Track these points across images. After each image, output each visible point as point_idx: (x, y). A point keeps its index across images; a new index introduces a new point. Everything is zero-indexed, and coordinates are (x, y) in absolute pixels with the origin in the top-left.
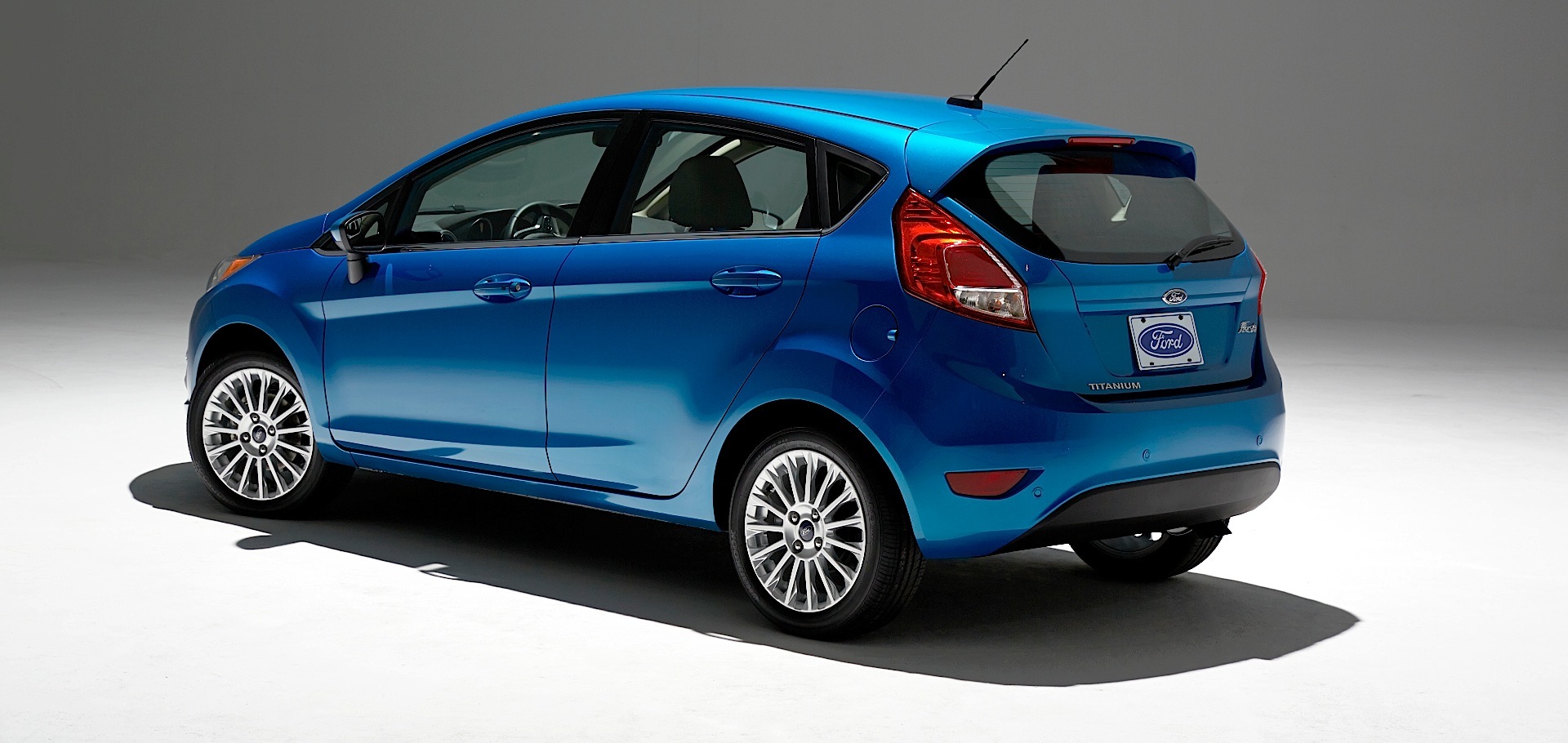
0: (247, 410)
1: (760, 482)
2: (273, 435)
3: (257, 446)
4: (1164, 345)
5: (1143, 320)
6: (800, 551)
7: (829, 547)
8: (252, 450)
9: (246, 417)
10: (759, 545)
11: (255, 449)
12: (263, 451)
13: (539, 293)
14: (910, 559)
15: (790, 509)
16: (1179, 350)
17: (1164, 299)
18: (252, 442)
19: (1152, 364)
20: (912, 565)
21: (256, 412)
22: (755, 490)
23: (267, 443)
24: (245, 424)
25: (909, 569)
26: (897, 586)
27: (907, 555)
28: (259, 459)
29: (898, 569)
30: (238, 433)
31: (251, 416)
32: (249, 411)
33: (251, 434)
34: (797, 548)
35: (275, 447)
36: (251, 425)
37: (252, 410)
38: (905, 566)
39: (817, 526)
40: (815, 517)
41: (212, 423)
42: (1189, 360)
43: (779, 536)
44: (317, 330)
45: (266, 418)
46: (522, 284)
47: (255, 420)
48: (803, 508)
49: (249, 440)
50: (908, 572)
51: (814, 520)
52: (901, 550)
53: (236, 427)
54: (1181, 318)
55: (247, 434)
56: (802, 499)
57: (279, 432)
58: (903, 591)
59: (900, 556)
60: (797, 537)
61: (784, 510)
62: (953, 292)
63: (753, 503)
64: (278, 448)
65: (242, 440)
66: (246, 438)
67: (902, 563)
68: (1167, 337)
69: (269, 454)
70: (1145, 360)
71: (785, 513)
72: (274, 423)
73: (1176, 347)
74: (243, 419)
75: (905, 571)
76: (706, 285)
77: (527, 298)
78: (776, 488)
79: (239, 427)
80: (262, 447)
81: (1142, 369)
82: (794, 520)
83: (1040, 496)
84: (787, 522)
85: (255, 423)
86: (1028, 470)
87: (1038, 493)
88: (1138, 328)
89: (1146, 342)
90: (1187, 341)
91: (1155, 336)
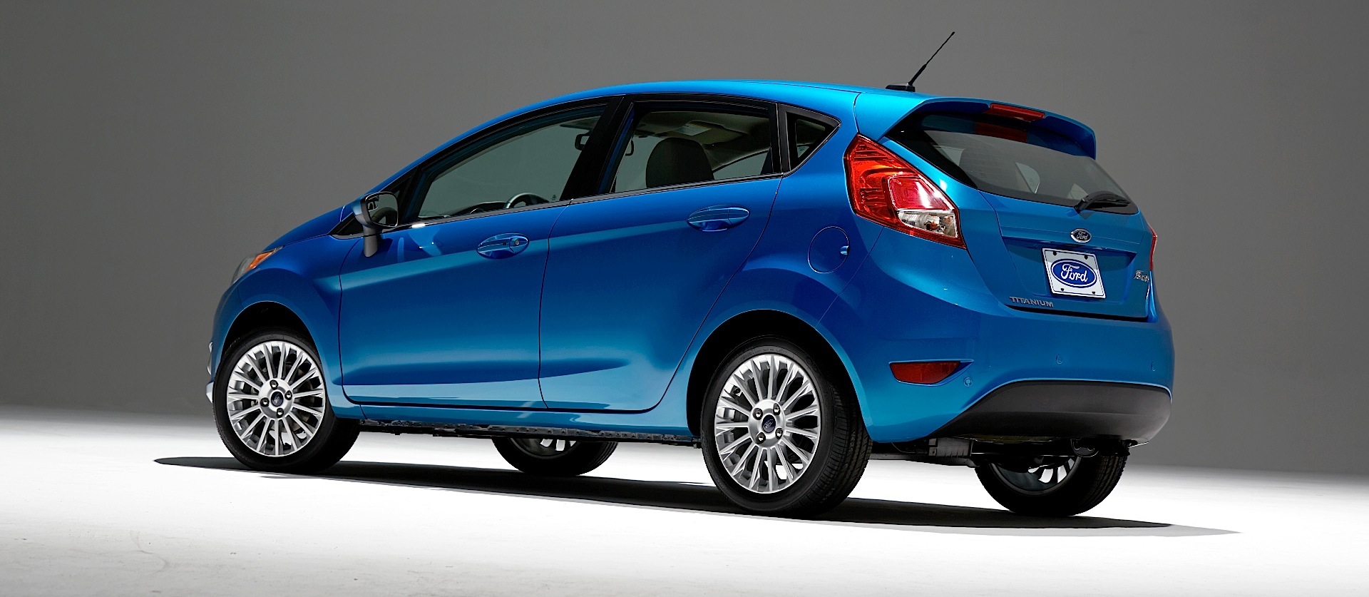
0: (267, 378)
1: (728, 387)
2: (289, 399)
3: (275, 409)
4: (1072, 276)
5: (1056, 253)
6: (762, 441)
7: (788, 435)
8: (271, 413)
9: (266, 384)
10: (726, 441)
11: (274, 412)
12: (280, 414)
13: (537, 246)
14: (859, 443)
15: (755, 406)
16: (1084, 283)
17: (1072, 236)
18: (271, 406)
19: (1062, 289)
20: (860, 448)
21: (275, 379)
22: (724, 394)
23: (283, 407)
24: (265, 390)
25: (857, 450)
26: (847, 465)
27: (856, 438)
28: (277, 421)
29: (848, 450)
30: (258, 398)
31: (271, 383)
32: (269, 379)
33: (270, 399)
34: (761, 439)
35: (291, 409)
36: (270, 391)
37: (271, 378)
38: (854, 448)
39: (778, 418)
40: (776, 411)
41: (235, 391)
42: (1094, 293)
43: (744, 431)
44: (334, 301)
45: (284, 384)
46: (520, 240)
47: (274, 386)
48: (766, 404)
49: (267, 405)
50: (856, 454)
51: (775, 414)
52: (851, 433)
53: (257, 392)
54: (1086, 257)
55: (266, 399)
56: (765, 396)
57: (295, 396)
58: (852, 471)
59: (850, 437)
60: (760, 430)
61: (749, 407)
62: (897, 213)
63: (722, 406)
64: (295, 410)
65: (262, 405)
66: (265, 403)
67: (852, 445)
68: (1074, 271)
69: (286, 416)
70: (1056, 286)
71: (750, 410)
72: (291, 388)
73: (1082, 280)
74: (263, 386)
75: (854, 453)
76: (683, 224)
77: (525, 251)
78: (743, 390)
79: (260, 394)
80: (280, 410)
81: (1054, 292)
82: (758, 416)
83: (970, 384)
84: (752, 418)
85: (274, 389)
86: (959, 362)
87: (968, 381)
88: (1050, 259)
89: (1057, 271)
90: (1091, 278)
91: (1065, 268)
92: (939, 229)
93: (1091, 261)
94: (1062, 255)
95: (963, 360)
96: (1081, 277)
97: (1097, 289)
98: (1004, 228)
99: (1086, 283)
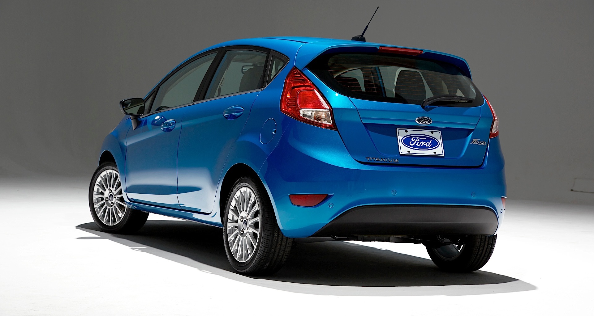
0: (107, 188)
1: (233, 204)
2: (115, 198)
3: (110, 202)
4: (419, 144)
5: (406, 131)
7: (250, 232)
8: (108, 204)
9: (107, 190)
10: (231, 233)
11: (110, 204)
12: (112, 205)
15: (241, 215)
16: (428, 147)
17: (416, 121)
19: (409, 152)
22: (231, 207)
23: (113, 201)
24: (107, 194)
28: (111, 208)
30: (105, 197)
31: (109, 190)
33: (109, 197)
34: (242, 233)
35: (116, 203)
37: (109, 188)
39: (248, 222)
40: (247, 218)
41: (97, 193)
42: (435, 153)
43: (237, 228)
44: (125, 151)
45: (113, 191)
46: (173, 122)
48: (244, 214)
49: (108, 200)
50: (279, 243)
51: (247, 220)
54: (432, 133)
55: (107, 198)
56: (244, 210)
57: (117, 196)
60: (242, 228)
61: (239, 216)
62: (299, 111)
63: (230, 214)
65: (106, 200)
66: (107, 199)
68: (421, 141)
69: (114, 206)
70: (404, 149)
71: (239, 218)
72: (115, 193)
73: (427, 146)
74: (106, 191)
76: (222, 116)
77: (174, 129)
78: (237, 206)
79: (105, 195)
80: (112, 203)
81: (401, 153)
82: (242, 220)
83: (332, 207)
84: (239, 221)
85: (110, 193)
86: (327, 194)
87: (331, 206)
88: (401, 134)
89: (407, 141)
90: (435, 144)
91: (413, 139)
92: (324, 120)
93: (437, 135)
94: (411, 132)
95: (330, 194)
96: (426, 144)
97: (439, 151)
98: (363, 118)
99: (430, 147)
